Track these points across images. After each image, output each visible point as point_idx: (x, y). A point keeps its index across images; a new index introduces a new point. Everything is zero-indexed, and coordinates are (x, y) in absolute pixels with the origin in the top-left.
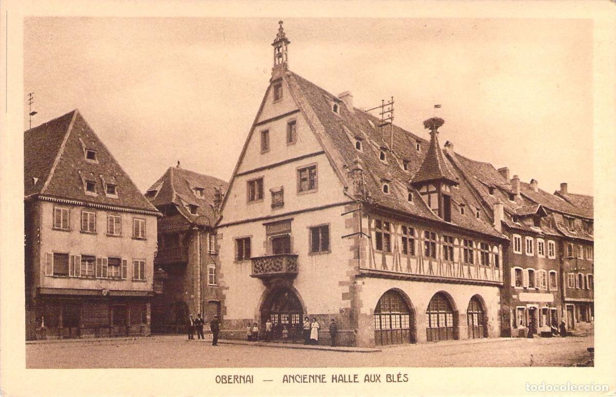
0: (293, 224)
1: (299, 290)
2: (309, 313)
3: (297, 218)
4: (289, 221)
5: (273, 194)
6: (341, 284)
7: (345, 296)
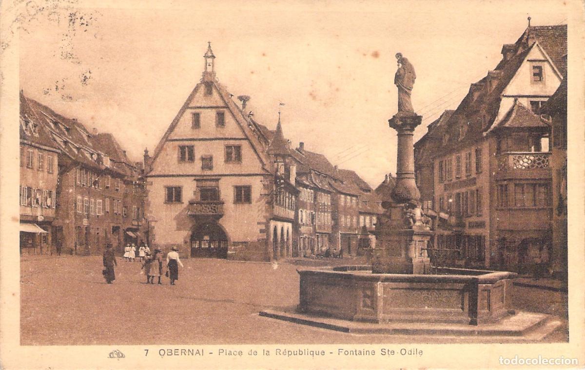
0: (220, 181)
1: (224, 225)
2: (232, 241)
3: (223, 178)
4: (218, 180)
5: (203, 159)
6: (259, 223)
7: (261, 231)
